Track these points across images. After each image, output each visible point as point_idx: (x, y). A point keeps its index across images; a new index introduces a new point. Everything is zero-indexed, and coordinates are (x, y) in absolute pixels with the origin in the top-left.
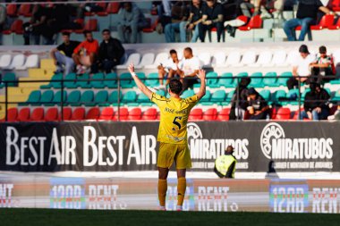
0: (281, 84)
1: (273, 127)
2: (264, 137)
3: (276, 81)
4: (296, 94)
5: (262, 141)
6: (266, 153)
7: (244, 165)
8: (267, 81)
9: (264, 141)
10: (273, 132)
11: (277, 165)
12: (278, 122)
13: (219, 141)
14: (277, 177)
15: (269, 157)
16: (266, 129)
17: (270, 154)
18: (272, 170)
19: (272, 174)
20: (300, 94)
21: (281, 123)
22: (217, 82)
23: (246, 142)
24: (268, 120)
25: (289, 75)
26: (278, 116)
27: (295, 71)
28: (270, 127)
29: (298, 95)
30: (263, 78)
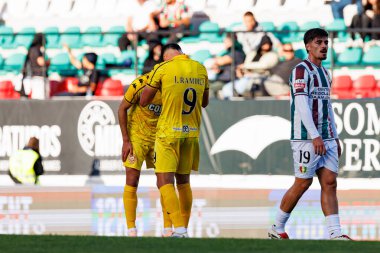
0: (109, 44)
1: (97, 109)
2: (84, 123)
3: (102, 39)
4: (131, 59)
5: (81, 129)
6: (86, 147)
7: (54, 165)
8: (87, 39)
9: (83, 129)
10: (97, 116)
11: (103, 166)
12: (104, 101)
13: (16, 129)
14: (102, 182)
15: (91, 154)
16: (86, 111)
17: (93, 150)
18: (95, 172)
19: (95, 178)
20: (138, 59)
21: (108, 102)
22: (13, 41)
23: (56, 130)
24: (89, 97)
25: (121, 30)
26: (105, 92)
27: (130, 24)
28: (92, 108)
29: (134, 60)
30: (80, 34)
